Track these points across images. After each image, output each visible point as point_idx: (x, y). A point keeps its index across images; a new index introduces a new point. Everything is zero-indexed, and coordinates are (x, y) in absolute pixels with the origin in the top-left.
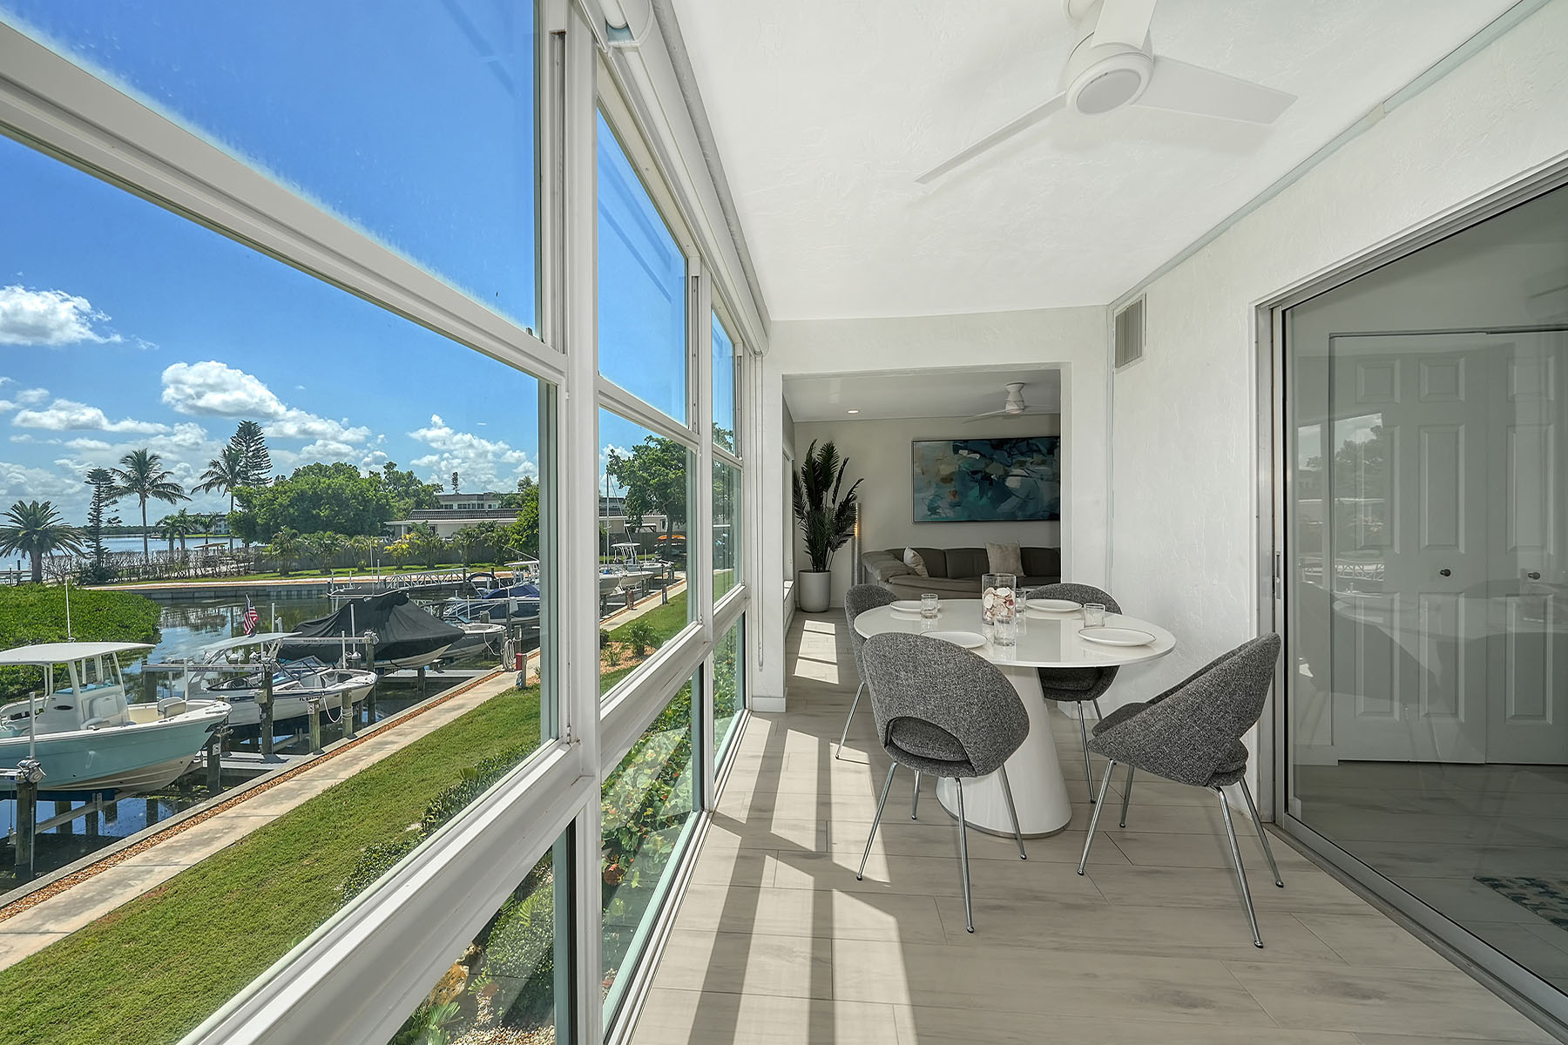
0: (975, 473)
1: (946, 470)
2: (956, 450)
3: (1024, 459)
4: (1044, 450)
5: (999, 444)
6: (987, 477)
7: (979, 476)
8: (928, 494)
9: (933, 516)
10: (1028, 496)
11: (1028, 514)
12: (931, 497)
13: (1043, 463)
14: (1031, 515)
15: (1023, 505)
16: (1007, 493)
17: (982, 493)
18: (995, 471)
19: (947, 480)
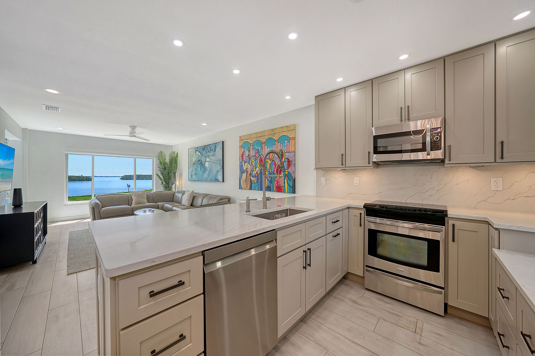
0: (199, 161)
1: (194, 160)
2: (196, 151)
3: (208, 154)
4: (214, 150)
5: (204, 148)
6: (201, 163)
7: (200, 162)
8: (190, 170)
9: (192, 179)
10: (210, 171)
11: (210, 178)
12: (191, 171)
13: (213, 155)
14: (211, 179)
15: (209, 176)
16: (205, 169)
17: (201, 169)
18: (203, 159)
19: (194, 164)
